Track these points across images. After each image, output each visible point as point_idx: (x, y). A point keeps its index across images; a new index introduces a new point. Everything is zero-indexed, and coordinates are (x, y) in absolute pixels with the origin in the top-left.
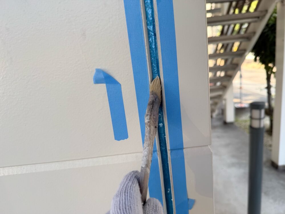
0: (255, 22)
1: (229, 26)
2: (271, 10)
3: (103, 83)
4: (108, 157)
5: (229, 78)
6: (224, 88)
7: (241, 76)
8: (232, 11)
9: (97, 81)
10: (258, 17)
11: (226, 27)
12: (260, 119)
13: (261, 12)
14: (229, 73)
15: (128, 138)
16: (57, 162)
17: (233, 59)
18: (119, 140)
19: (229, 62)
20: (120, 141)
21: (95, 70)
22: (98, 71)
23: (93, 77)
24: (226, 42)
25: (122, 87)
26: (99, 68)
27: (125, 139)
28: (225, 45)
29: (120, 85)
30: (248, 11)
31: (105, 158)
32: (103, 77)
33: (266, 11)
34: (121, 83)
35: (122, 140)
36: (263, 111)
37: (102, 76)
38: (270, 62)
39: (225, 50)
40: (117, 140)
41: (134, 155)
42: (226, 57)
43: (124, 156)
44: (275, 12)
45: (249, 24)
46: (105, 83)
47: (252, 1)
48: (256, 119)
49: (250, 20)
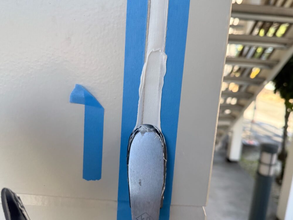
0: (281, 49)
1: (250, 48)
3: (81, 103)
5: (240, 107)
6: (233, 118)
7: (255, 108)
8: (256, 31)
9: (75, 99)
10: (285, 44)
11: (246, 49)
12: (270, 165)
14: (242, 102)
15: (100, 179)
17: (248, 87)
19: (243, 89)
20: (90, 181)
21: (75, 86)
24: (244, 65)
28: (242, 70)
29: (103, 109)
30: (274, 34)
36: (275, 157)
37: (82, 95)
39: (242, 74)
42: (241, 83)
45: (274, 50)
46: (84, 104)
47: (280, 24)
48: (265, 164)
49: (275, 46)
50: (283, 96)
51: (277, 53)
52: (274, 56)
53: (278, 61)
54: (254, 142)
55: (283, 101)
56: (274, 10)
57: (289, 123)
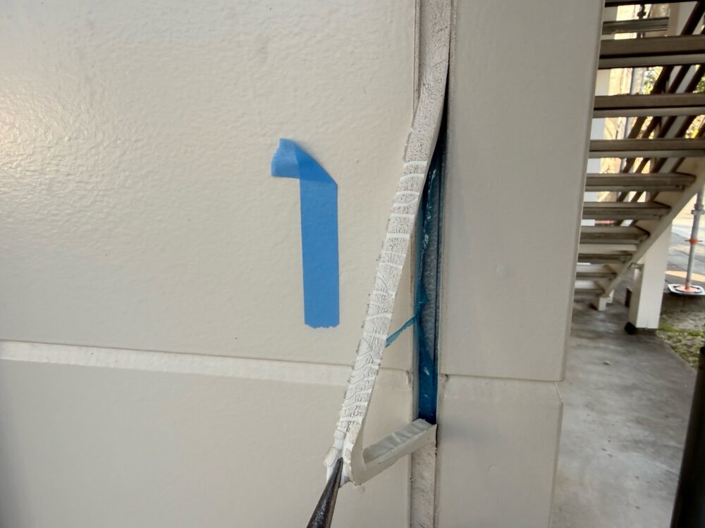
1: (685, 68)
3: (293, 177)
9: (280, 170)
14: (662, 197)
15: (338, 326)
20: (318, 329)
21: (279, 142)
22: (287, 145)
23: (272, 158)
24: (666, 113)
25: (340, 192)
26: (290, 137)
27: (331, 328)
32: (296, 162)
34: (337, 183)
35: (322, 328)
37: (292, 159)
39: (662, 133)
40: (310, 326)
42: (661, 154)
46: (298, 178)
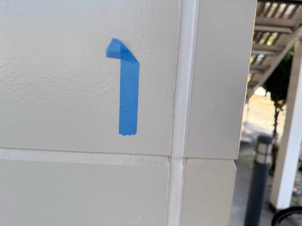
0: (272, 55)
2: (289, 47)
3: (117, 58)
4: (106, 155)
7: (248, 110)
9: (111, 54)
10: (275, 51)
12: (266, 154)
13: (279, 46)
15: (136, 134)
16: (39, 150)
18: (124, 135)
20: (126, 136)
21: (111, 39)
22: (115, 41)
23: (107, 48)
25: (141, 67)
26: (117, 37)
27: (132, 135)
29: (139, 64)
30: (265, 43)
31: (102, 155)
32: (120, 51)
33: (284, 47)
34: (139, 63)
35: (127, 135)
36: (270, 147)
37: (118, 49)
38: (280, 99)
40: (122, 134)
41: (140, 157)
43: (127, 156)
44: (292, 49)
45: (265, 56)
46: (119, 59)
47: (271, 33)
48: (262, 154)
49: (266, 53)
50: (273, 98)
51: (268, 59)
52: (265, 63)
53: (269, 67)
54: (247, 140)
55: (273, 103)
56: (265, 20)
57: (278, 121)
